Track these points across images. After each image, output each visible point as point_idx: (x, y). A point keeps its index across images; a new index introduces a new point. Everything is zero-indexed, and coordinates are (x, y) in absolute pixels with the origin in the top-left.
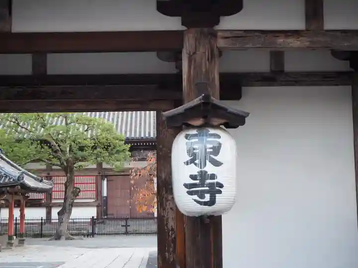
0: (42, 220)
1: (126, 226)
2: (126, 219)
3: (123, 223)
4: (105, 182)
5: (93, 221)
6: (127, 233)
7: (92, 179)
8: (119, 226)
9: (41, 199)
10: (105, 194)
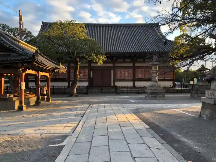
0: (65, 87)
1: (102, 90)
2: (101, 87)
3: (101, 88)
4: (92, 72)
5: (87, 88)
6: (102, 93)
7: (87, 70)
8: (99, 90)
9: (66, 78)
10: (92, 77)
